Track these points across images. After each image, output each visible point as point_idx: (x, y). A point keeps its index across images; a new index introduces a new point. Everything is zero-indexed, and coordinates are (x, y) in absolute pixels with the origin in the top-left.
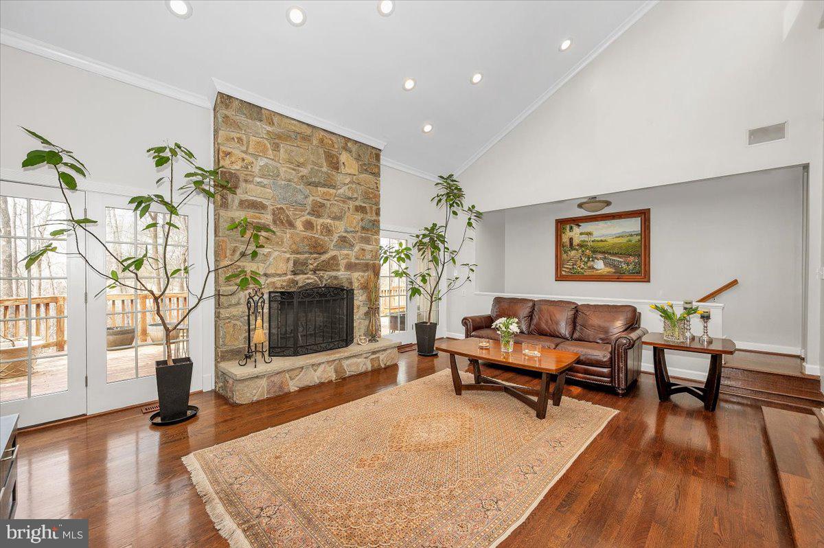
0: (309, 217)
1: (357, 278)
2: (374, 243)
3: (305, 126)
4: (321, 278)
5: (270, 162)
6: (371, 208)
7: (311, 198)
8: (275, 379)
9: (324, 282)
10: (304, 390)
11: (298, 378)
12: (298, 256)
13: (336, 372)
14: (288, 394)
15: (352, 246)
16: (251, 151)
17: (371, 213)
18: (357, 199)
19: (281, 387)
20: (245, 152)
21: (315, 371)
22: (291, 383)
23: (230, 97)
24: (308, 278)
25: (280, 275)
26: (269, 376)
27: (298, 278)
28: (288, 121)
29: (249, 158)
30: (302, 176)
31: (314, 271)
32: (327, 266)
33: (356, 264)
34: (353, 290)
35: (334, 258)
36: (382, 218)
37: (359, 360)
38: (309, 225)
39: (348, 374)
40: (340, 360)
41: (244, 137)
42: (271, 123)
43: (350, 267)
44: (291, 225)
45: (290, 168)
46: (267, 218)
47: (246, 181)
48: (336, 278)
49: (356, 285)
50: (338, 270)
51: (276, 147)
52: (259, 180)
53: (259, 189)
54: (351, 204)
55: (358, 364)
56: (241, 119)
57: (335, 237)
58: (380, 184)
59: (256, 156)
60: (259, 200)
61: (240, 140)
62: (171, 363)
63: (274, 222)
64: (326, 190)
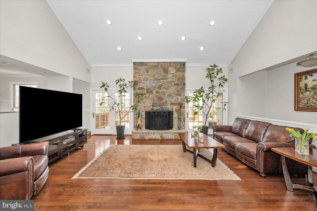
0: (157, 90)
1: (175, 108)
2: (183, 96)
3: (156, 63)
4: (161, 108)
5: (146, 76)
6: (181, 83)
7: (158, 84)
8: (142, 135)
9: (163, 109)
10: (150, 140)
11: (148, 136)
12: (154, 101)
13: (161, 137)
14: (145, 140)
15: (173, 97)
16: (141, 74)
17: (181, 85)
18: (175, 81)
19: (143, 137)
20: (139, 75)
21: (154, 135)
22: (146, 137)
23: (136, 62)
24: (157, 108)
25: (148, 107)
26: (140, 133)
27: (154, 108)
28: (150, 63)
29: (140, 77)
30: (155, 78)
31: (159, 106)
32: (163, 104)
33: (175, 103)
34: (173, 112)
35: (166, 101)
36: (186, 86)
37: (169, 135)
38: (157, 92)
39: (165, 138)
40: (162, 133)
41: (139, 71)
42: (146, 65)
43: (172, 104)
44: (152, 92)
45: (152, 76)
46: (145, 91)
47: (140, 82)
48: (166, 108)
49: (174, 110)
50: (168, 105)
51: (147, 72)
52: (143, 82)
53: (143, 84)
54: (173, 83)
55: (169, 136)
56: (139, 67)
57: (167, 95)
58: (185, 74)
59: (142, 76)
60: (143, 87)
61: (138, 72)
62: (120, 126)
63: (147, 92)
64: (163, 80)
